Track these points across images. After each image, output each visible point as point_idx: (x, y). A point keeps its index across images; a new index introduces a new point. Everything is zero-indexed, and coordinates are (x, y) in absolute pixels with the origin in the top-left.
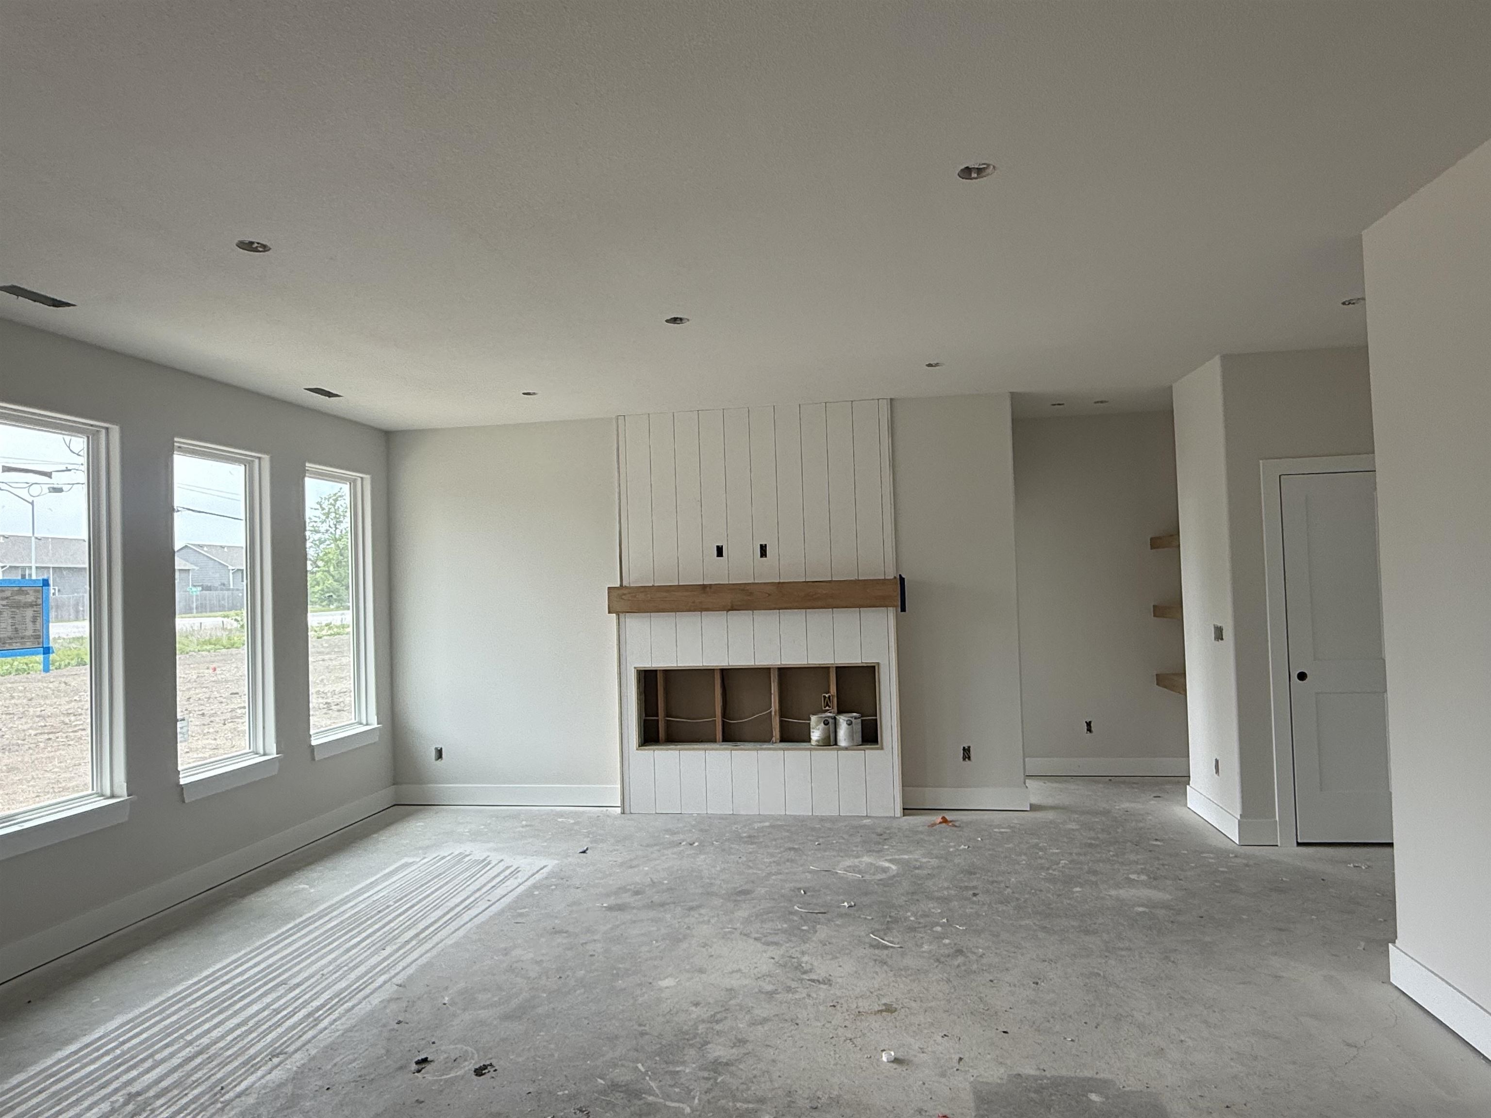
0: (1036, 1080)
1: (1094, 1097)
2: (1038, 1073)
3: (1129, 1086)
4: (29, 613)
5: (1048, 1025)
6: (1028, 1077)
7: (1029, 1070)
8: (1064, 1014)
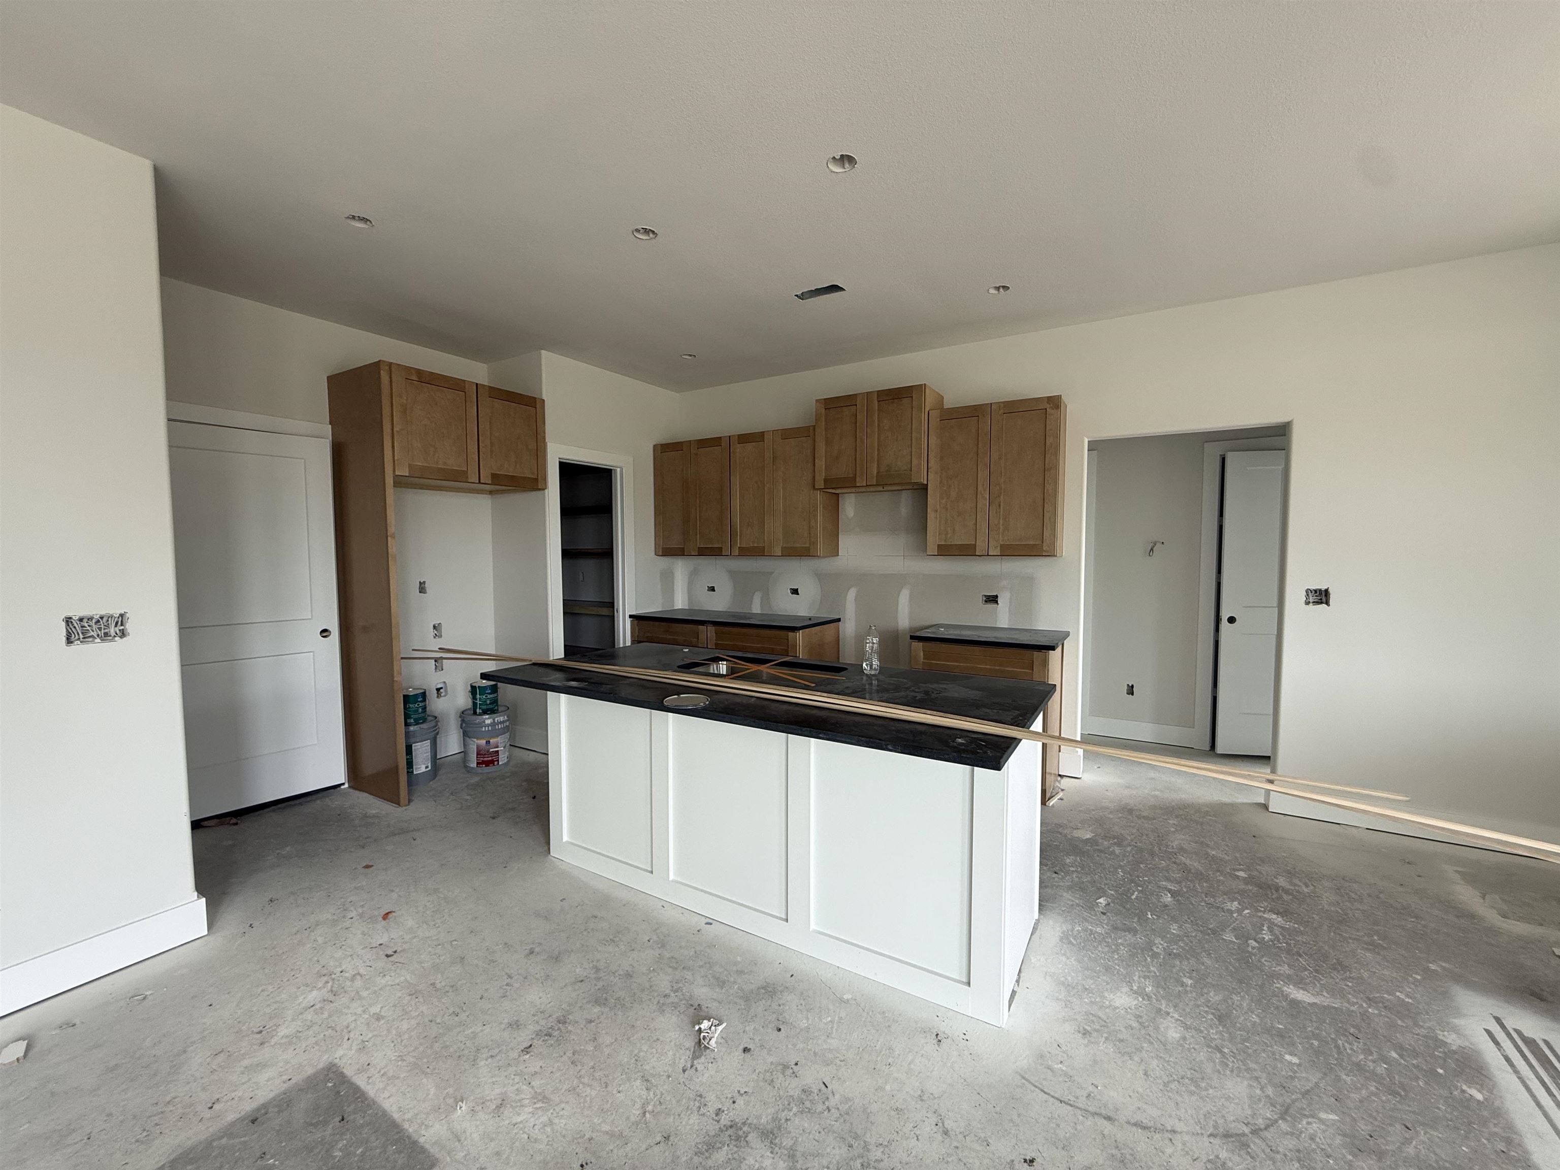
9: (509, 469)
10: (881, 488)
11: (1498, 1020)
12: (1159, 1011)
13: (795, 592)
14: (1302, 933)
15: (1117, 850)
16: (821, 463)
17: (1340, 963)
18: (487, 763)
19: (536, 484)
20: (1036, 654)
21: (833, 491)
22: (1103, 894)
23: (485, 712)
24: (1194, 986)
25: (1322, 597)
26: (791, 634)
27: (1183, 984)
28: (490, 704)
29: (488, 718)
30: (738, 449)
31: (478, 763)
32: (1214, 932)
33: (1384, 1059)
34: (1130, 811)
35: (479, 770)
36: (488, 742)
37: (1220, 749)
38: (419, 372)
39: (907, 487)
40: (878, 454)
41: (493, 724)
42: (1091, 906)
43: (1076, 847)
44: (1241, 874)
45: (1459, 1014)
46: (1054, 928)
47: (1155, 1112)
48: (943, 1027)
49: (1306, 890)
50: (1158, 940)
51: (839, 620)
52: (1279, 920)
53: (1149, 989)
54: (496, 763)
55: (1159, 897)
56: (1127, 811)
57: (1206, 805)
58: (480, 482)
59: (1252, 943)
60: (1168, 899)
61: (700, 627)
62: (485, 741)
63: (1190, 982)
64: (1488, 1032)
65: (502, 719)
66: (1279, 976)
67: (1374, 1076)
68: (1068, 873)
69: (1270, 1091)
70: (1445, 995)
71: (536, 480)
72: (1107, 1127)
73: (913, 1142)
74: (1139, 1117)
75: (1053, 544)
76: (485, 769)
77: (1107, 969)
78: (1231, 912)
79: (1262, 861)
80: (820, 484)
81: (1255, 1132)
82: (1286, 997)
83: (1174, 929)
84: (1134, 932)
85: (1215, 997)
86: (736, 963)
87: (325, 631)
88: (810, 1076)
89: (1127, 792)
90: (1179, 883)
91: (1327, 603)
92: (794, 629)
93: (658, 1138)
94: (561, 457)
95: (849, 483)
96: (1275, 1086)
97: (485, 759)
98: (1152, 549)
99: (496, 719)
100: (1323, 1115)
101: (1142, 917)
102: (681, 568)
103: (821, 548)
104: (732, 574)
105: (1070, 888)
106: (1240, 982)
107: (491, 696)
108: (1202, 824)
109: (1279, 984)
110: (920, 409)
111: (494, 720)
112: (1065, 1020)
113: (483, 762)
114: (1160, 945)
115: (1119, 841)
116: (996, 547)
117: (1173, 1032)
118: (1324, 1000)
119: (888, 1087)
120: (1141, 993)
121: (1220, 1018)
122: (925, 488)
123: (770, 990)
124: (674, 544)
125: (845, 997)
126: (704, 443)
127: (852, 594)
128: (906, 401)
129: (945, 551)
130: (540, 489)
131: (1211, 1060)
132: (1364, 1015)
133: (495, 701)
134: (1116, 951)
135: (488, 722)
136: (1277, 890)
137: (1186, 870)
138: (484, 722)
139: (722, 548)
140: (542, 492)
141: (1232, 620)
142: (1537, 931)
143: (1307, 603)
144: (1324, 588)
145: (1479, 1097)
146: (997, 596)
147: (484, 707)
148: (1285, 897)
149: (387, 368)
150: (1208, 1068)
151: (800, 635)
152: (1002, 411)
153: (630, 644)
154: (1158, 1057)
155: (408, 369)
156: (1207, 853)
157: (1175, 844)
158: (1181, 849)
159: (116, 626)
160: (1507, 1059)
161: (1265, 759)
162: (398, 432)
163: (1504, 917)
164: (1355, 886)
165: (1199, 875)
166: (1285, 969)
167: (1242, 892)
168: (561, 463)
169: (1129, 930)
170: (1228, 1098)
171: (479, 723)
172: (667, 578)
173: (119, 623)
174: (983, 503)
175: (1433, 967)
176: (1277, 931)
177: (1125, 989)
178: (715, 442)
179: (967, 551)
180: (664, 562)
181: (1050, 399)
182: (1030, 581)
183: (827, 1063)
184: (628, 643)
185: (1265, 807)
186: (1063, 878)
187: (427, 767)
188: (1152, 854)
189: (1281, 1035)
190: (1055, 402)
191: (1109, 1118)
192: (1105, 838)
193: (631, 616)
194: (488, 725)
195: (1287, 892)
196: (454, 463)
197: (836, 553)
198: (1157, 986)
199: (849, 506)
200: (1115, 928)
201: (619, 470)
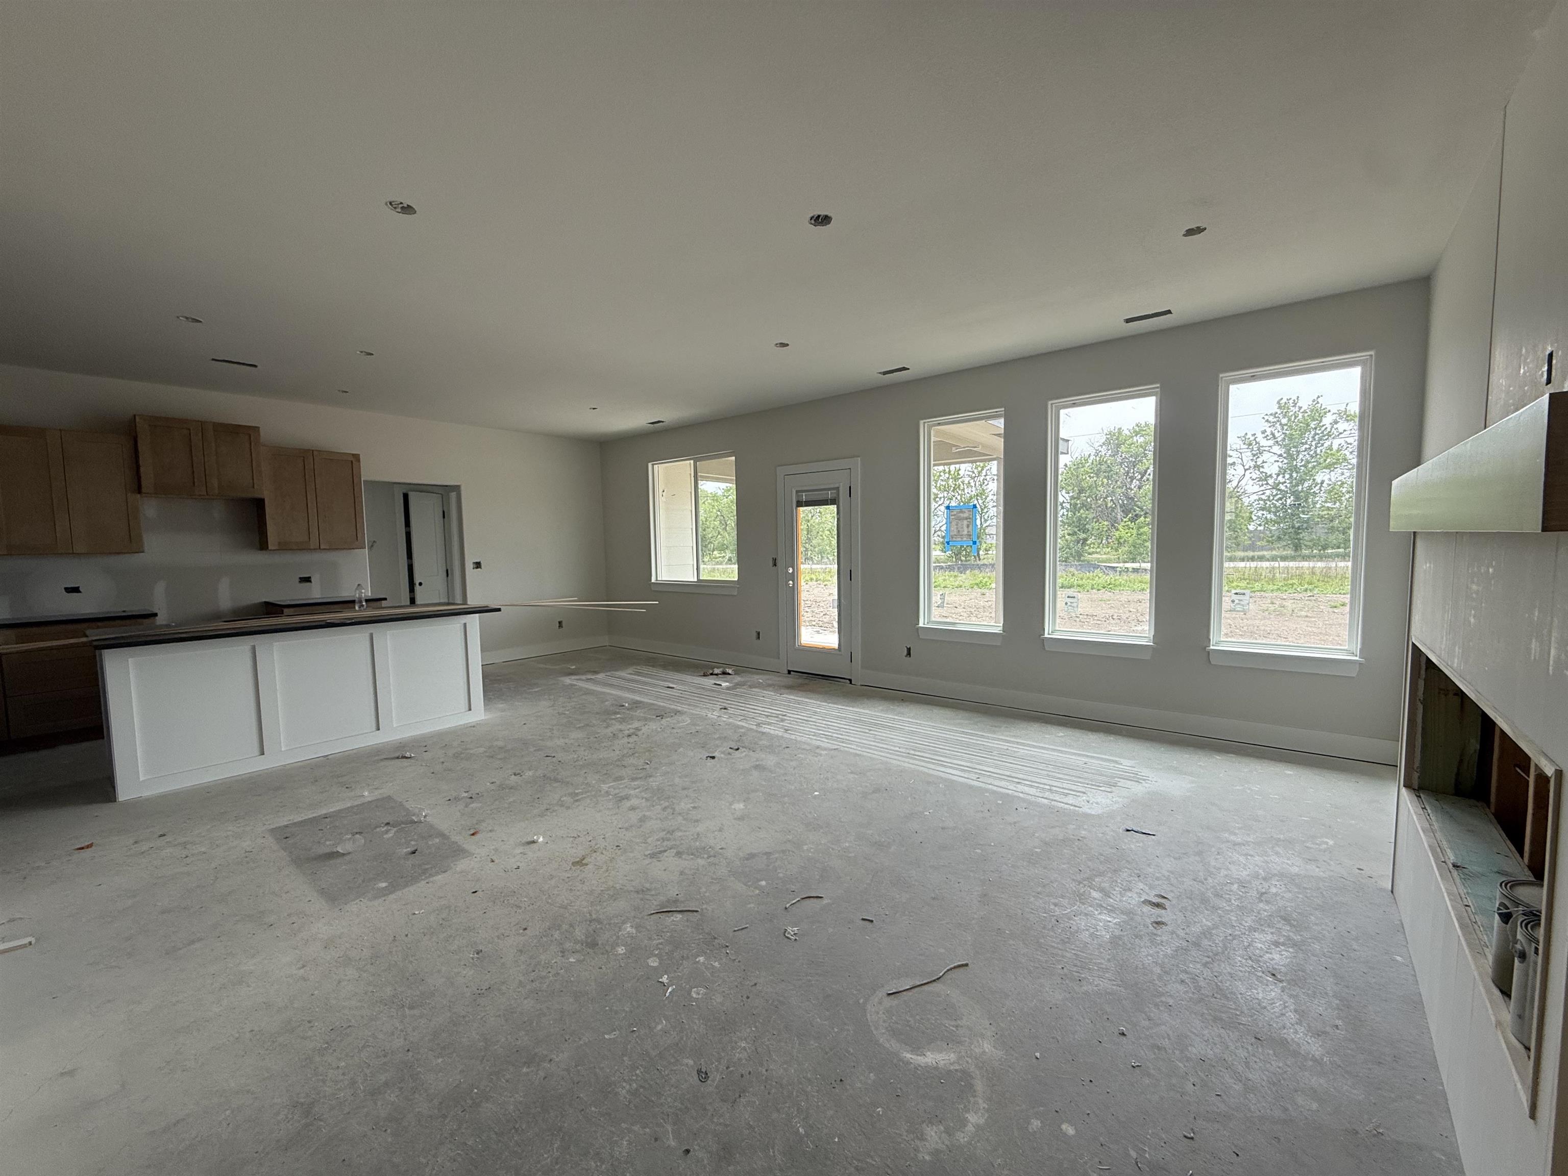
0: (430, 875)
1: (384, 885)
2: (431, 879)
3: (357, 904)
4: (965, 522)
5: (444, 916)
6: (437, 873)
7: (439, 878)
8: (433, 933)
13: (73, 590)
16: (148, 472)
25: (478, 565)
40: (218, 472)
75: (363, 543)
91: (479, 567)
95: (186, 491)
98: (372, 545)
110: (254, 443)
127: (160, 586)
128: (243, 436)
141: (420, 584)
143: (473, 568)
146: (310, 577)
152: (322, 457)
174: (313, 515)
179: (302, 546)
181: (353, 455)
182: (334, 566)
190: (357, 457)
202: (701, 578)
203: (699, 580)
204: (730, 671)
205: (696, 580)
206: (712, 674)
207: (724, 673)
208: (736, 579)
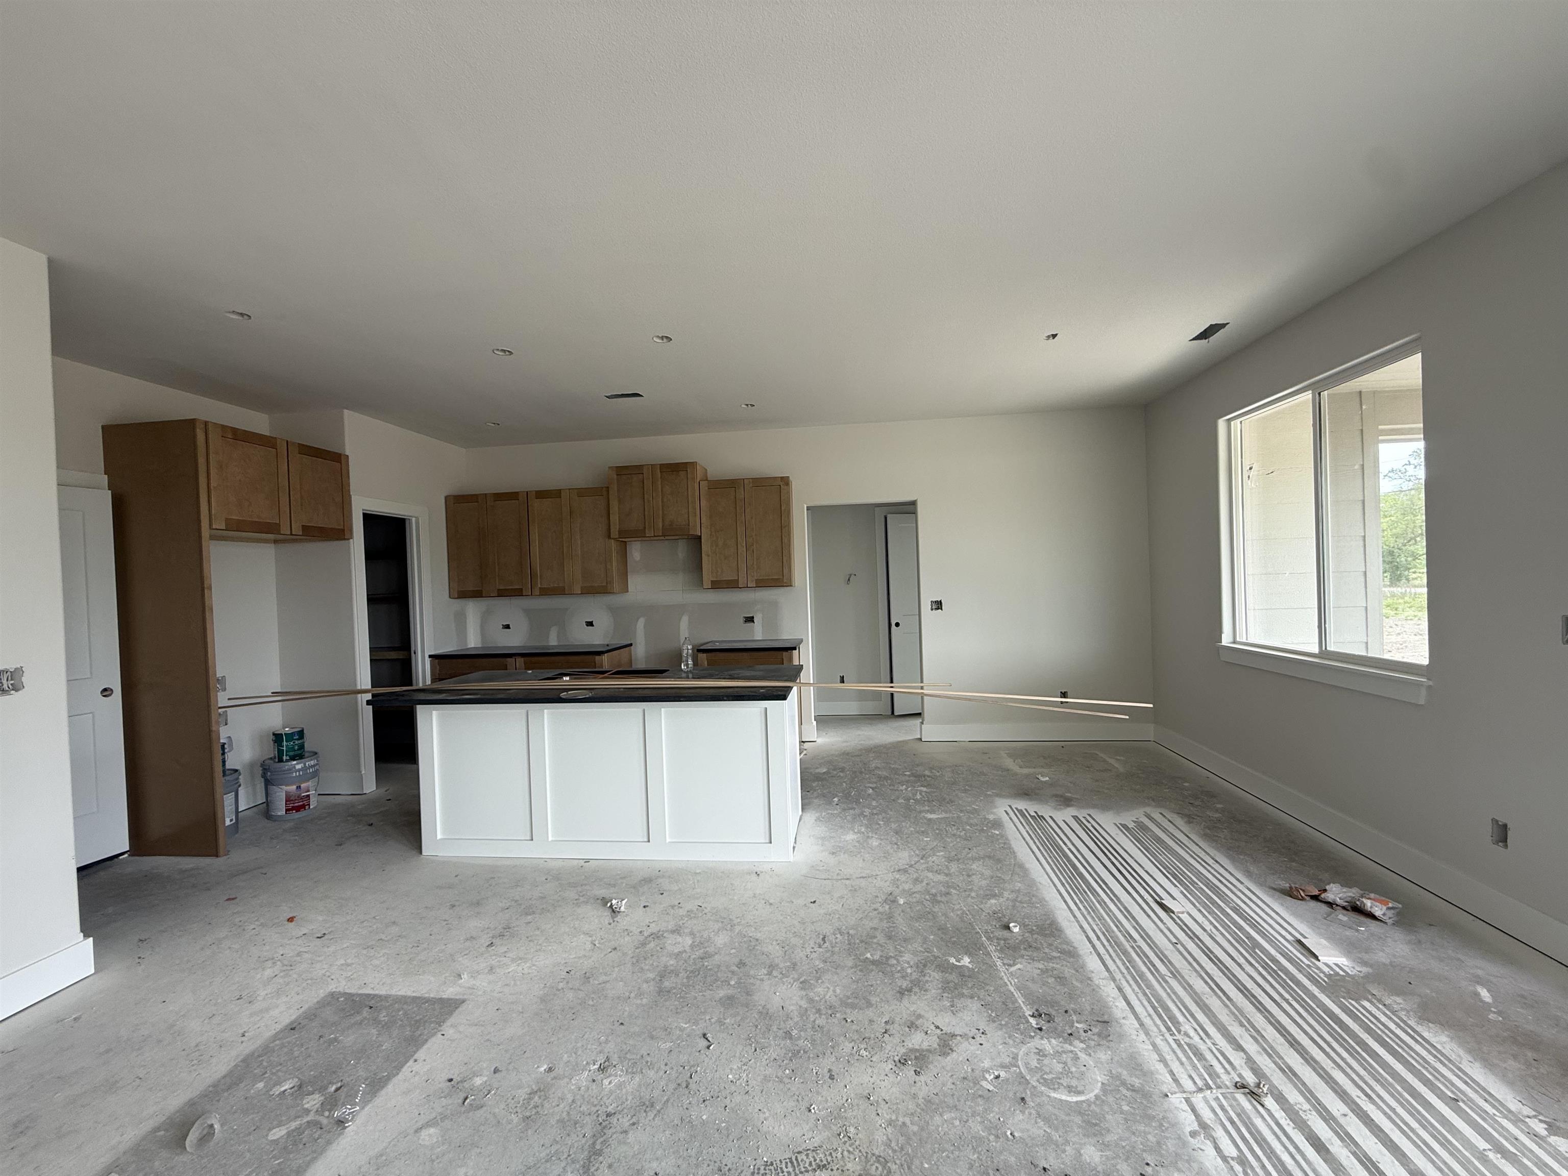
9: (319, 521)
10: (663, 538)
11: (1010, 806)
12: (868, 837)
13: (590, 624)
14: (934, 792)
15: (842, 774)
16: (615, 518)
17: (950, 800)
18: (298, 809)
19: (341, 534)
20: (784, 653)
21: (624, 540)
22: (837, 796)
23: (293, 758)
24: (884, 824)
25: (938, 605)
26: (597, 658)
27: (879, 824)
28: (298, 750)
29: (297, 764)
30: (536, 504)
31: (287, 810)
32: (894, 800)
33: (964, 830)
34: (848, 754)
35: (289, 817)
36: (299, 787)
37: (896, 713)
38: (234, 431)
39: (684, 537)
40: (663, 512)
41: (304, 769)
42: (830, 803)
43: (818, 778)
44: (908, 773)
45: (996, 807)
46: (811, 817)
47: (868, 872)
48: (758, 870)
49: (938, 774)
50: (866, 810)
51: (631, 645)
52: (925, 789)
53: (863, 830)
54: (307, 807)
55: (865, 791)
56: (846, 754)
57: (890, 743)
58: (291, 534)
59: (912, 801)
60: (871, 791)
61: (509, 660)
62: (295, 787)
63: (882, 823)
64: (1006, 811)
65: (312, 763)
66: (924, 811)
67: (960, 836)
68: (815, 790)
69: (917, 852)
70: (992, 802)
71: (343, 530)
72: (847, 882)
73: (755, 912)
74: (861, 875)
75: (790, 580)
76: (295, 815)
77: (841, 827)
78: (902, 791)
79: (918, 765)
80: (615, 533)
81: (911, 866)
82: (926, 818)
83: (874, 803)
84: (854, 809)
85: (894, 826)
86: (618, 875)
87: (105, 690)
88: (691, 905)
89: (845, 744)
90: (876, 783)
91: (942, 609)
92: (600, 653)
93: (610, 950)
94: (364, 508)
95: (639, 534)
96: (919, 850)
97: (296, 804)
98: (849, 580)
99: (307, 764)
100: (938, 854)
101: (858, 802)
102: (473, 609)
103: (616, 586)
104: (527, 612)
105: (816, 798)
106: (906, 817)
107: (300, 742)
108: (887, 753)
109: (923, 814)
110: (693, 479)
111: (305, 764)
112: (822, 851)
113: (293, 808)
114: (867, 811)
115: (843, 770)
116: (752, 581)
117: (875, 843)
118: (943, 815)
119: (735, 898)
120: (859, 832)
121: (897, 833)
122: (700, 538)
123: (648, 880)
124: (470, 587)
125: (698, 871)
126: (499, 497)
127: (641, 623)
128: (682, 474)
129: (717, 585)
130: (345, 539)
131: (891, 848)
132: (959, 817)
133: (302, 747)
134: (846, 819)
135: (299, 767)
136: (924, 777)
137: (880, 777)
138: (295, 767)
139: (522, 589)
140: (347, 541)
141: (897, 625)
142: (1031, 770)
143: (932, 609)
144: (939, 600)
145: (998, 833)
146: (753, 617)
147: (292, 754)
148: (928, 779)
149: (203, 426)
150: (891, 851)
151: (605, 657)
152: (751, 485)
153: (430, 683)
154: (869, 853)
155: (223, 427)
156: (890, 767)
157: (874, 765)
158: (877, 768)
159: (7, 680)
160: (1011, 819)
161: (919, 715)
162: (214, 487)
163: (1020, 767)
164: (961, 768)
165: (886, 778)
166: (927, 808)
167: (907, 781)
168: (364, 515)
169: (851, 809)
170: (900, 859)
171: (290, 770)
172: (460, 619)
173: (10, 678)
174: (742, 550)
175: (989, 793)
176: (923, 794)
177: (851, 832)
178: (513, 496)
179: (733, 585)
180: (458, 604)
181: (782, 478)
182: (775, 605)
183: (698, 898)
184: (429, 682)
185: (920, 739)
186: (813, 793)
187: (231, 820)
188: (861, 773)
189: (923, 832)
190: (786, 481)
191: (848, 879)
192: (834, 770)
193: (430, 656)
194: (299, 770)
195: (929, 776)
196: (267, 516)
197: (626, 590)
198: (867, 827)
199: (636, 551)
200: (844, 810)
201: (414, 519)
202: (1332, 647)
203: (1324, 653)
204: (1378, 911)
205: (1316, 650)
206: (1315, 898)
207: (1357, 909)
208: (1425, 662)
